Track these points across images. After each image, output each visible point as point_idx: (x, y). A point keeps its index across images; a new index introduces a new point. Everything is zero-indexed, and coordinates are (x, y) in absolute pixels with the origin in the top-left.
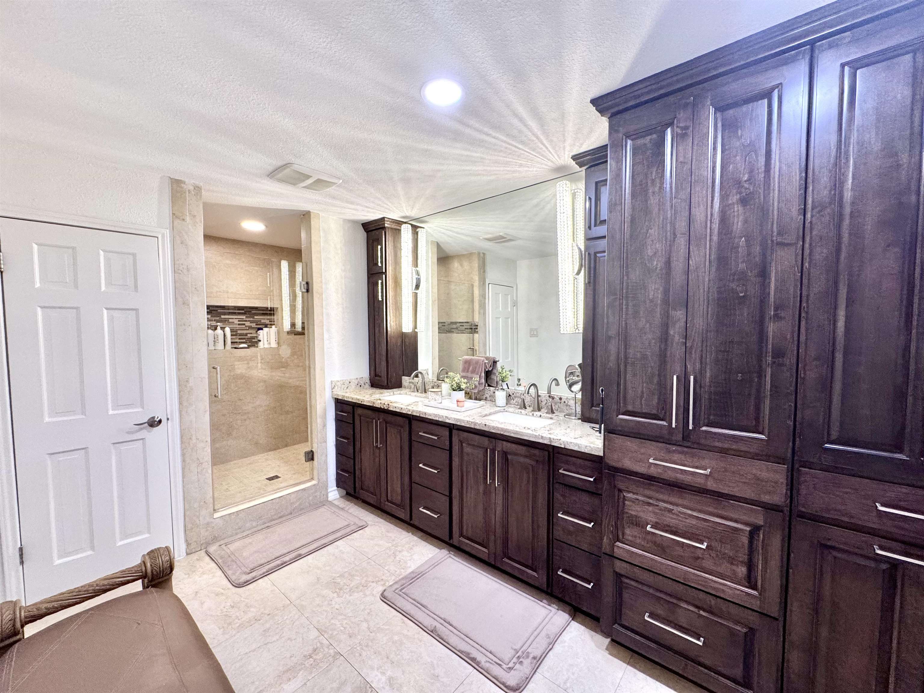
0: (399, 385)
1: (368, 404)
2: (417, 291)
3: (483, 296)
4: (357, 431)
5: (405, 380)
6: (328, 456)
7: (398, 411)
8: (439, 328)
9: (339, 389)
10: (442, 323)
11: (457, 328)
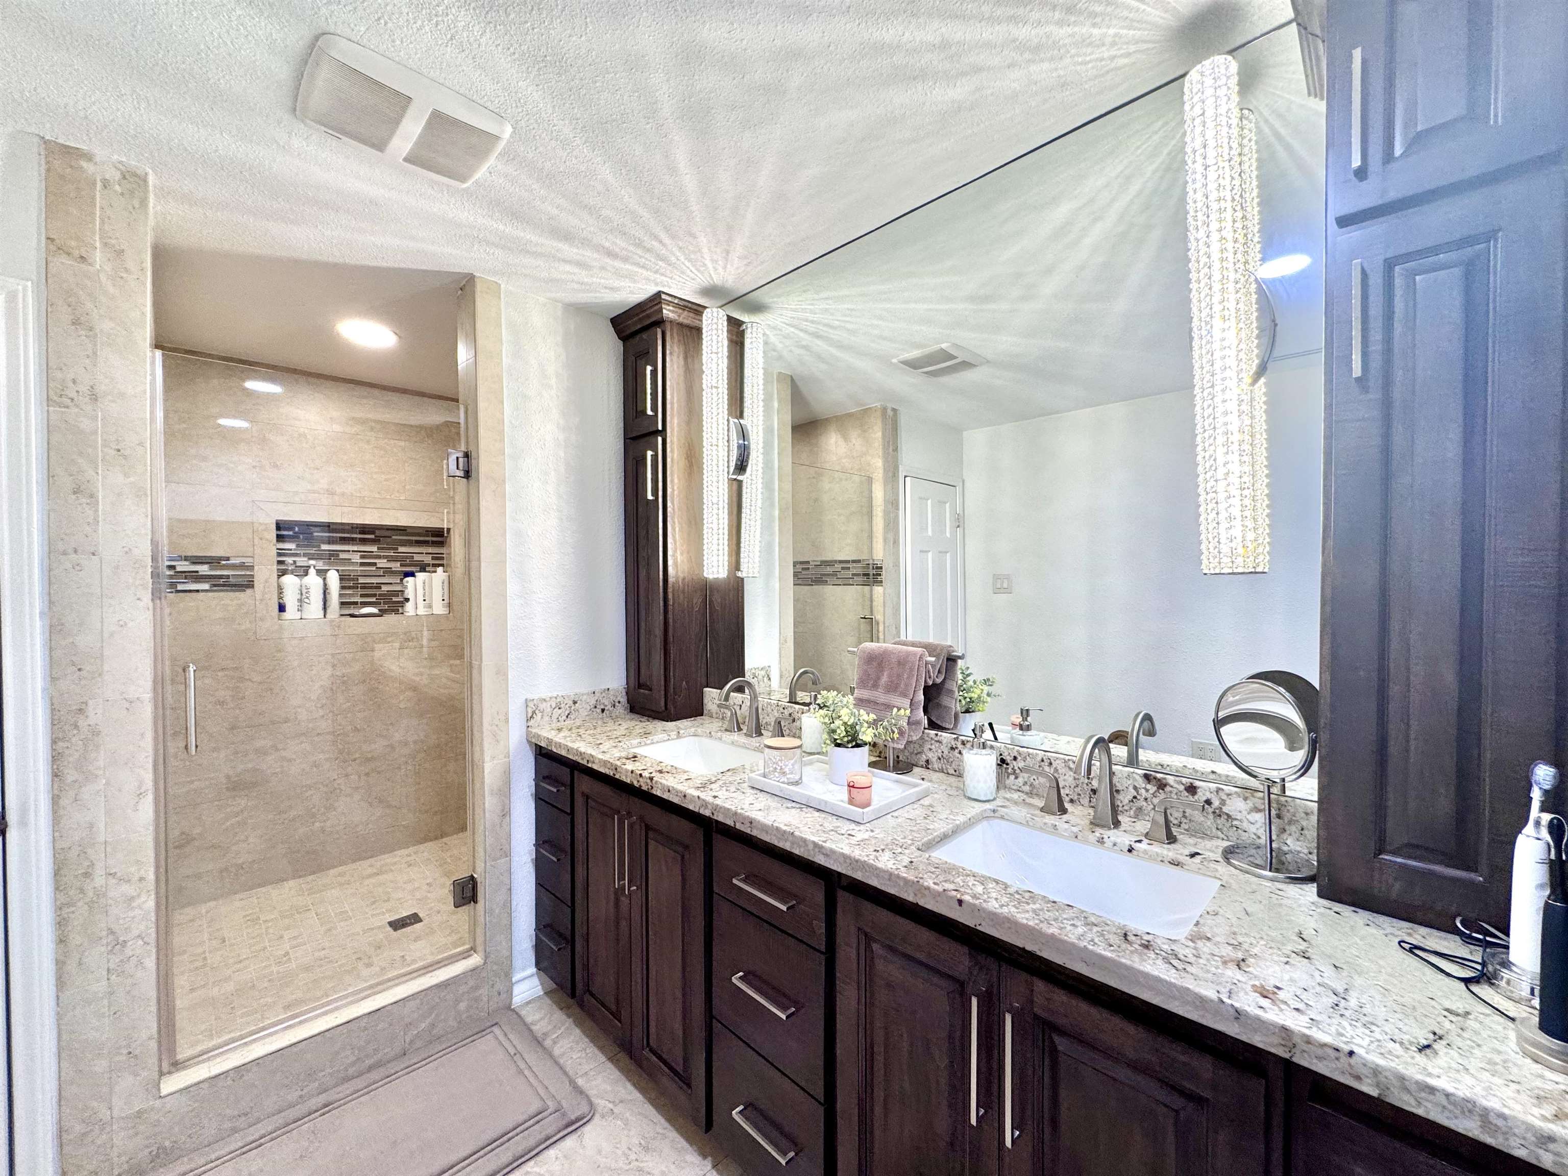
0: (695, 710)
1: (602, 770)
2: (740, 478)
3: (893, 504)
4: (580, 834)
5: (711, 695)
6: (513, 892)
7: (676, 800)
8: (796, 575)
9: (547, 718)
10: (802, 563)
11: (834, 574)
